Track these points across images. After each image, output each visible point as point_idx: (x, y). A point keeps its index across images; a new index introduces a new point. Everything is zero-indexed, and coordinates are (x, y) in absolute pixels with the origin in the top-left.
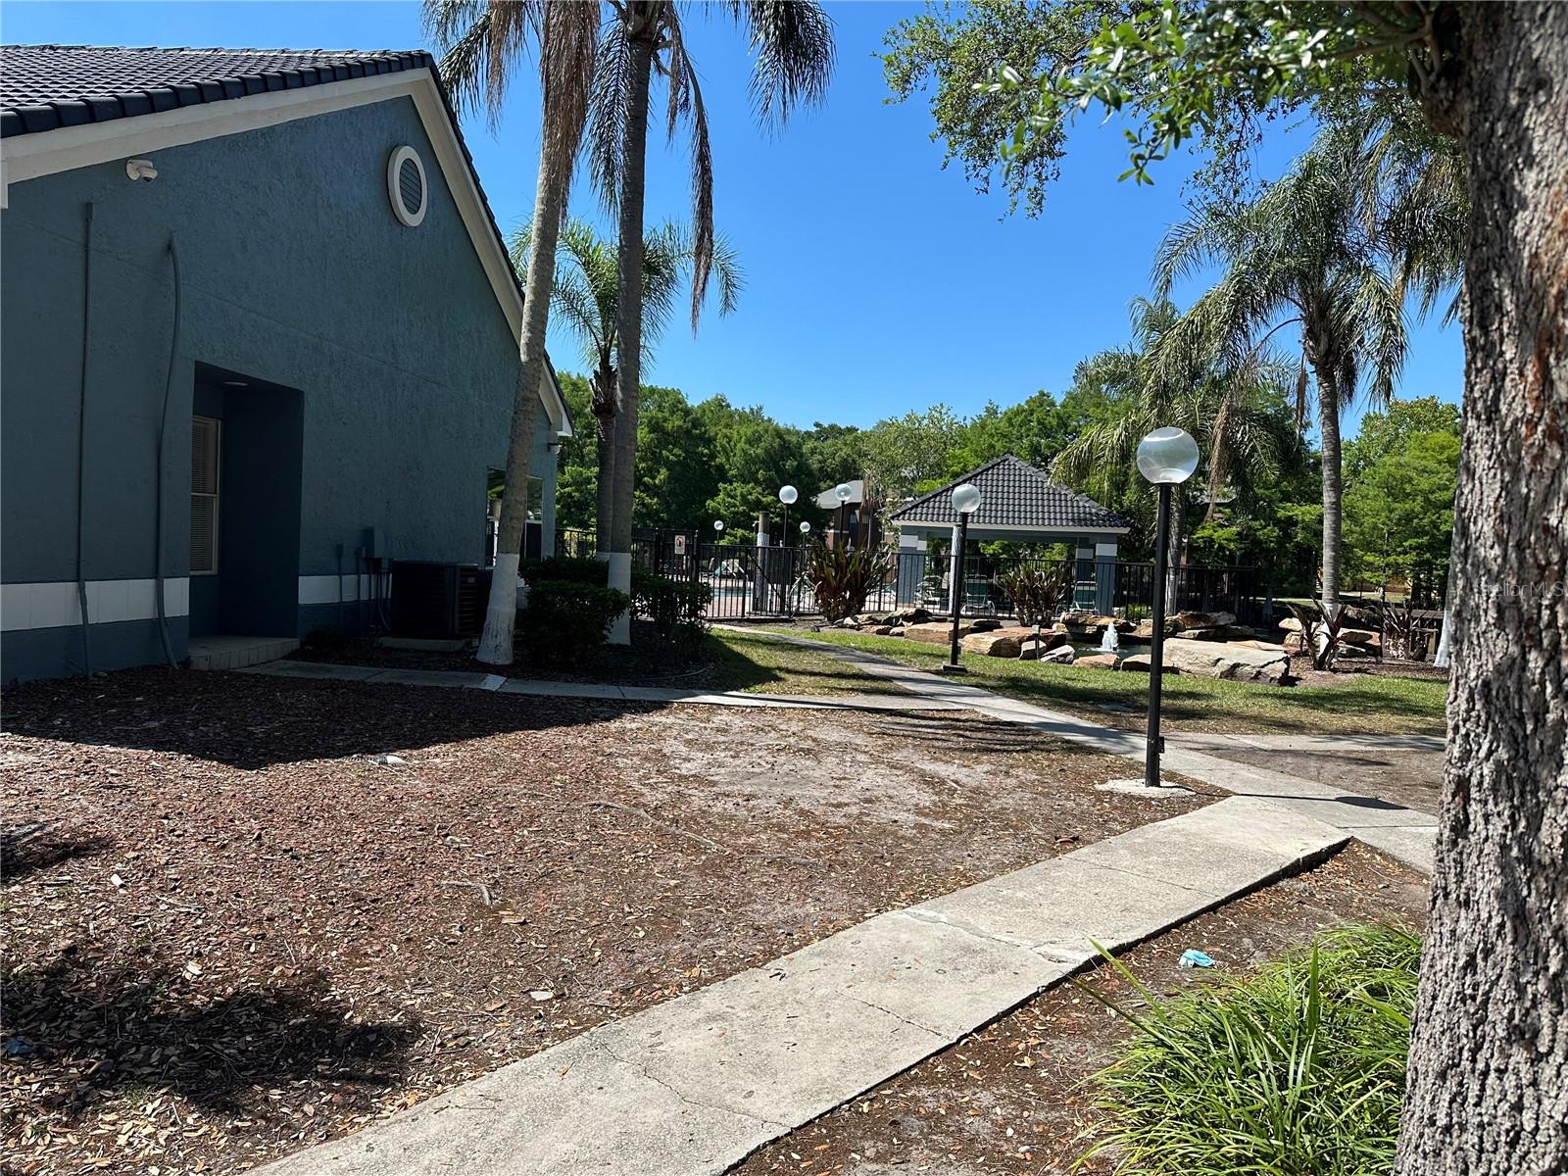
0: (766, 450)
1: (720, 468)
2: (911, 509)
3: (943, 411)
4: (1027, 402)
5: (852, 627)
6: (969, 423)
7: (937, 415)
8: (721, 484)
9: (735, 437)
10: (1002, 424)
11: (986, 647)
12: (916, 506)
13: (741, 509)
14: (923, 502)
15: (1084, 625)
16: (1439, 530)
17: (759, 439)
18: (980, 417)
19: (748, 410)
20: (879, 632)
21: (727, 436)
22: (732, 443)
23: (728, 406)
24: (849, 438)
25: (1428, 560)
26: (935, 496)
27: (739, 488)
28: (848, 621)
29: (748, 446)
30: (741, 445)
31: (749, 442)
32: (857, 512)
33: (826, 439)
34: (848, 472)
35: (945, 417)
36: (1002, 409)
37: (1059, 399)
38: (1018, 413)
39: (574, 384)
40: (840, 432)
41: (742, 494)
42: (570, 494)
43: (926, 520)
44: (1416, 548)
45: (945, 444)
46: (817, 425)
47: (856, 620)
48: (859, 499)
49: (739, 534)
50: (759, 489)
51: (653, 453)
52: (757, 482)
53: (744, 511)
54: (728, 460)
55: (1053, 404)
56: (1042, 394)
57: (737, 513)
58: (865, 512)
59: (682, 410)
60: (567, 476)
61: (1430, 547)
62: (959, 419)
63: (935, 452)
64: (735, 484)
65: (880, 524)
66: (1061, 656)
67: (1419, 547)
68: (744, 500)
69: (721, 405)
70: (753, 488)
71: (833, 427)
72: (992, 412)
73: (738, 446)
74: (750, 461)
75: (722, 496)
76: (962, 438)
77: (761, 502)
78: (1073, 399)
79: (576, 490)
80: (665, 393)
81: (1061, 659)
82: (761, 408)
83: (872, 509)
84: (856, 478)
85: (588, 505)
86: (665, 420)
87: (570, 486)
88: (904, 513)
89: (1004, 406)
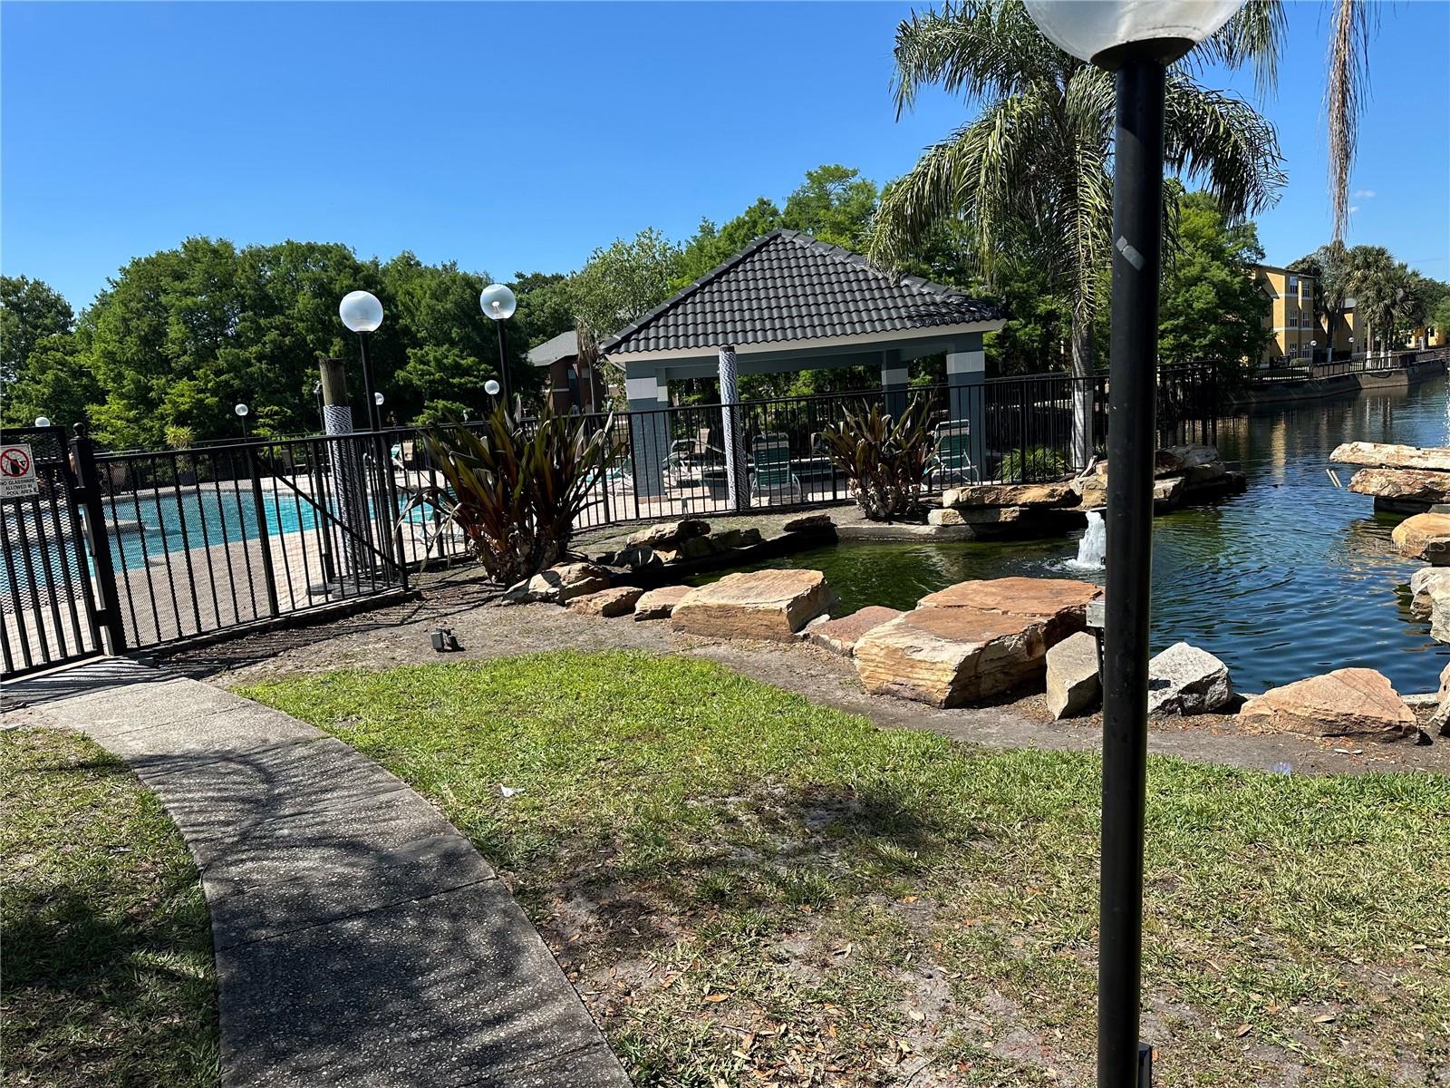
0: (456, 304)
1: (406, 330)
2: (638, 331)
3: (654, 237)
4: (747, 213)
5: (547, 599)
6: (684, 249)
7: (647, 241)
8: (408, 350)
9: (419, 292)
10: (721, 244)
11: (939, 681)
12: (646, 326)
13: (437, 376)
14: (657, 318)
15: (995, 507)
16: (1193, 309)
17: (447, 291)
18: (695, 238)
19: (440, 268)
20: (612, 611)
21: (409, 293)
22: (415, 300)
23: (418, 264)
24: (557, 286)
25: (1186, 342)
26: (675, 305)
27: (431, 351)
28: (538, 584)
29: (434, 302)
30: (427, 300)
31: (434, 296)
32: (575, 366)
33: (532, 289)
34: (561, 323)
35: (656, 243)
36: (719, 227)
37: (782, 207)
38: (740, 225)
39: (215, 252)
40: (545, 281)
41: (436, 359)
42: (227, 382)
43: (667, 348)
44: (1171, 331)
45: (661, 273)
46: (519, 276)
47: (554, 580)
48: (575, 351)
49: (440, 406)
50: (456, 351)
51: (322, 322)
52: (453, 344)
53: (442, 378)
54: (413, 320)
55: (775, 213)
56: (762, 202)
57: (433, 382)
58: (584, 365)
59: (350, 267)
60: (221, 361)
61: (1185, 329)
62: (673, 243)
63: (652, 284)
64: (426, 348)
65: (601, 376)
66: (1189, 689)
67: (1174, 330)
68: (440, 366)
69: (410, 265)
70: (449, 351)
71: (536, 276)
72: (708, 231)
73: (423, 302)
74: (440, 319)
75: (412, 363)
76: (679, 266)
77: (460, 365)
78: (797, 205)
79: (236, 377)
80: (326, 251)
81: (1191, 700)
82: (455, 264)
83: (589, 359)
84: (571, 328)
85: (253, 392)
86: (331, 280)
87: (228, 372)
88: (626, 339)
89: (722, 221)
